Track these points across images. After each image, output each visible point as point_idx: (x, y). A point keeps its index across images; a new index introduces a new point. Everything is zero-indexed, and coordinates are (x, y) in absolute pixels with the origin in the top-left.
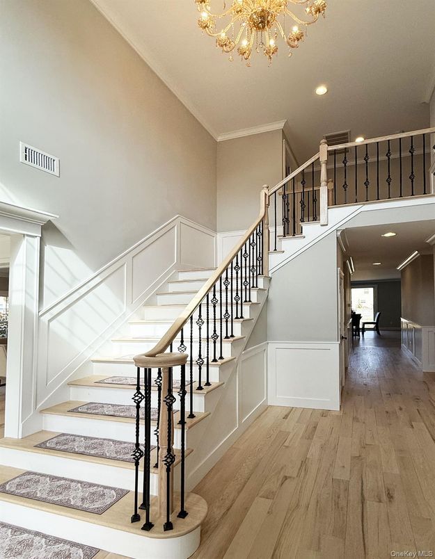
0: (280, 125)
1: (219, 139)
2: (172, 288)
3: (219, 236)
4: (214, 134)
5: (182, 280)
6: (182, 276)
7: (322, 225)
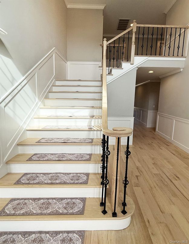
0: (102, 7)
1: (69, 6)
2: (55, 89)
3: (69, 63)
4: (66, 3)
5: (58, 85)
6: (58, 83)
7: (131, 64)
